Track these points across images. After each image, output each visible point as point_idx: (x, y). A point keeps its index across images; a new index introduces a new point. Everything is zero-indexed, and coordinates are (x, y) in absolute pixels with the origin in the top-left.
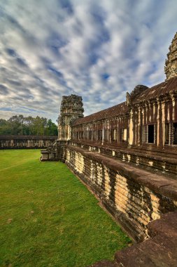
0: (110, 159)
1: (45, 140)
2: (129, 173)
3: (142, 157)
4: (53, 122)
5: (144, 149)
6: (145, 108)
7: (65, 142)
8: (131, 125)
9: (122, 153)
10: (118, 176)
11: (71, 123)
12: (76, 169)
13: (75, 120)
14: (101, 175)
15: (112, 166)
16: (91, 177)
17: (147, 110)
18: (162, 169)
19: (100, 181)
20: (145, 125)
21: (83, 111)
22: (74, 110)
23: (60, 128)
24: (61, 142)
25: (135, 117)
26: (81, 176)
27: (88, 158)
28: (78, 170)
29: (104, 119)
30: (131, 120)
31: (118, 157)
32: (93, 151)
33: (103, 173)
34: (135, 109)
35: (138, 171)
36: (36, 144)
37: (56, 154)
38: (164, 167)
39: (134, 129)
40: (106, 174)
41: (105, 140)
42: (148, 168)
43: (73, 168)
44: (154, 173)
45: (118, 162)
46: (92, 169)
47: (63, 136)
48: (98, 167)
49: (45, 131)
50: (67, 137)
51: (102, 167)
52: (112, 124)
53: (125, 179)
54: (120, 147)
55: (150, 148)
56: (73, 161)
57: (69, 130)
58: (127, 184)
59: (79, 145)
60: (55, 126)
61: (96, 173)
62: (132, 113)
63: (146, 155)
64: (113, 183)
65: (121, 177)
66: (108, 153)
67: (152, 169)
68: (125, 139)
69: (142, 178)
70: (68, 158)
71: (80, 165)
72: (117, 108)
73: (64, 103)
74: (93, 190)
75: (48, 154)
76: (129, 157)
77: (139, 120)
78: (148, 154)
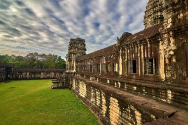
0: (106, 86)
1: (55, 72)
2: (120, 95)
3: (129, 84)
4: (62, 58)
5: (130, 78)
6: (130, 49)
7: (72, 73)
8: (120, 61)
9: (114, 81)
10: (111, 98)
11: (76, 60)
12: (80, 94)
13: (79, 57)
14: (99, 98)
15: (107, 91)
16: (92, 100)
17: (131, 49)
18: (143, 92)
19: (98, 103)
20: (130, 60)
21: (85, 50)
22: (79, 49)
23: (67, 63)
24: (68, 73)
25: (123, 55)
26: (84, 100)
27: (89, 86)
28: (81, 95)
29: (101, 56)
30: (121, 57)
31: (112, 84)
32: (93, 80)
33: (101, 97)
34: (123, 49)
35: (126, 94)
36: (48, 76)
37: (64, 83)
38: (144, 90)
39: (122, 64)
40: (103, 97)
41: (102, 71)
42: (133, 92)
43: (77, 94)
44: (137, 95)
45: (111, 88)
46: (92, 94)
47: (70, 69)
48: (97, 92)
49: (56, 65)
50: (73, 70)
51: (100, 92)
52: (107, 59)
53: (117, 101)
54: (113, 77)
55: (134, 77)
56: (78, 88)
57: (75, 64)
58: (118, 104)
59: (83, 75)
60: (64, 61)
61: (95, 97)
62: (121, 52)
63: (131, 82)
64: (108, 104)
65: (114, 99)
66: (104, 81)
67: (136, 92)
68: (117, 71)
69: (128, 99)
70: (74, 86)
71: (83, 91)
72: (111, 48)
73: (71, 44)
74: (93, 110)
75: (58, 83)
76: (119, 84)
77: (126, 57)
78: (133, 81)
